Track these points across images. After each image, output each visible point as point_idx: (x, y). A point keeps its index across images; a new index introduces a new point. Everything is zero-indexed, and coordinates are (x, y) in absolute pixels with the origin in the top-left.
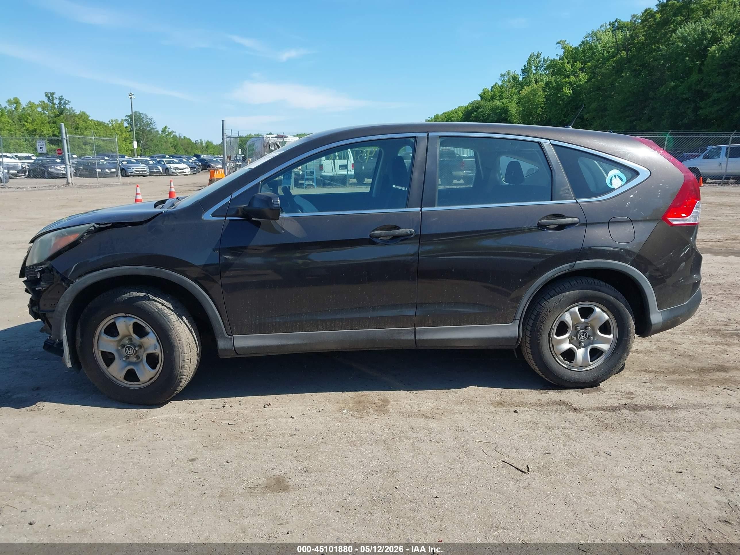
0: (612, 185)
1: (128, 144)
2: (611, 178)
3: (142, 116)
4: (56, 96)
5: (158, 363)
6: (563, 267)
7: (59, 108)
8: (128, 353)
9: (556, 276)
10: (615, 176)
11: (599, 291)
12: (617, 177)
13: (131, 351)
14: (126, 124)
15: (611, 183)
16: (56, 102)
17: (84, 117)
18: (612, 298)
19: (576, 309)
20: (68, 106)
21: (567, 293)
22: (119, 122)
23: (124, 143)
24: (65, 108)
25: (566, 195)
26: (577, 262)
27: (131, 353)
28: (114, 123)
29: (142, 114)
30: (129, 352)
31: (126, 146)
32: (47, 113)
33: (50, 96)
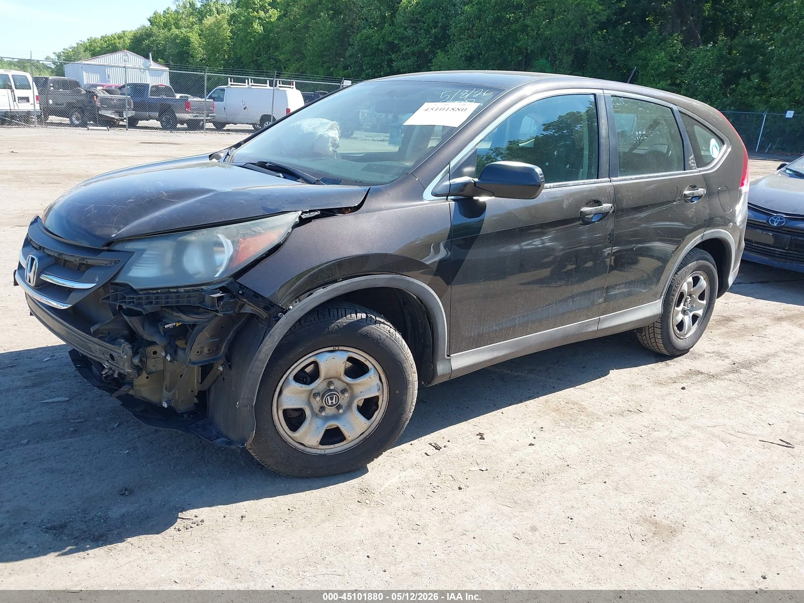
0: (713, 154)
2: (712, 148)
5: (377, 410)
8: (330, 404)
12: (714, 146)
13: (334, 401)
19: (691, 279)
21: (690, 264)
26: (705, 233)
27: (334, 403)
30: (330, 402)
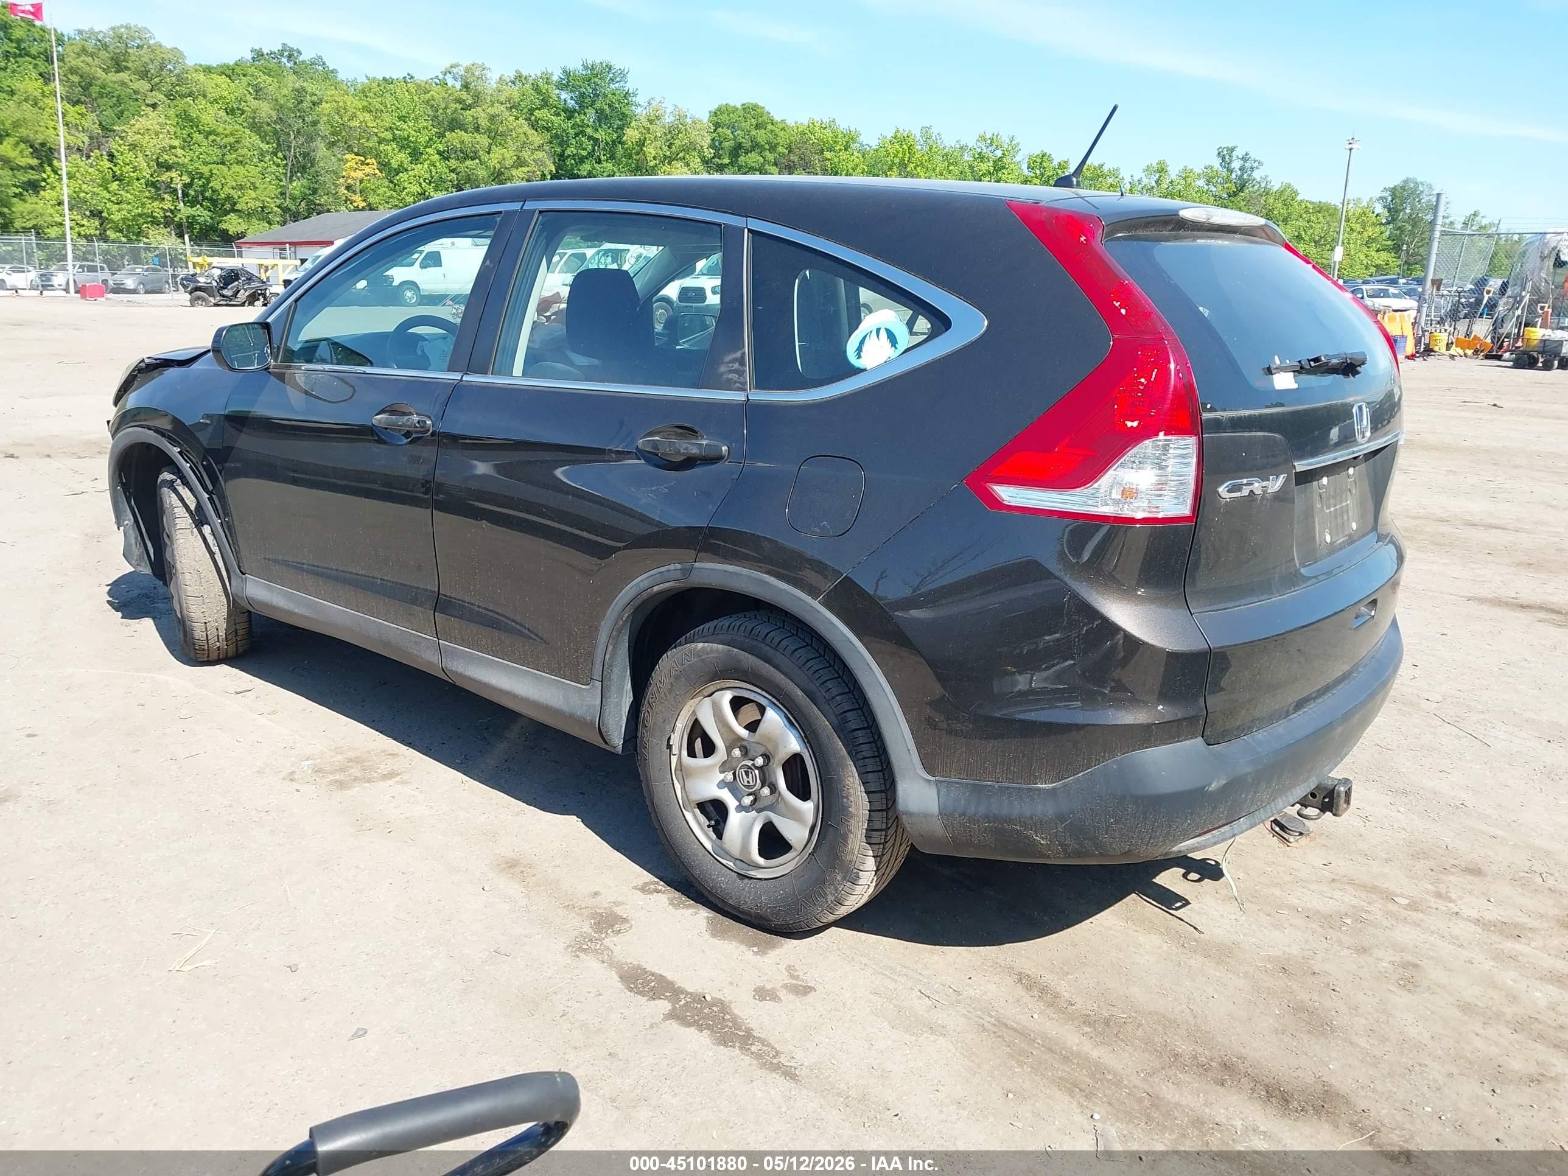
0: (859, 357)
1: (1373, 253)
2: (865, 337)
3: (1421, 188)
4: (1239, 153)
6: (669, 571)
7: (1240, 177)
9: (655, 589)
10: (878, 330)
11: (768, 661)
12: (883, 334)
14: (1379, 208)
15: (859, 350)
16: (1236, 165)
17: (1287, 196)
18: (800, 693)
19: (728, 696)
20: (1256, 175)
21: (700, 645)
22: (1365, 204)
23: (1365, 249)
24: (1251, 179)
25: (731, 376)
26: (697, 565)
28: (1351, 205)
29: (1422, 184)
31: (1367, 256)
32: (1214, 189)
33: (1225, 155)
